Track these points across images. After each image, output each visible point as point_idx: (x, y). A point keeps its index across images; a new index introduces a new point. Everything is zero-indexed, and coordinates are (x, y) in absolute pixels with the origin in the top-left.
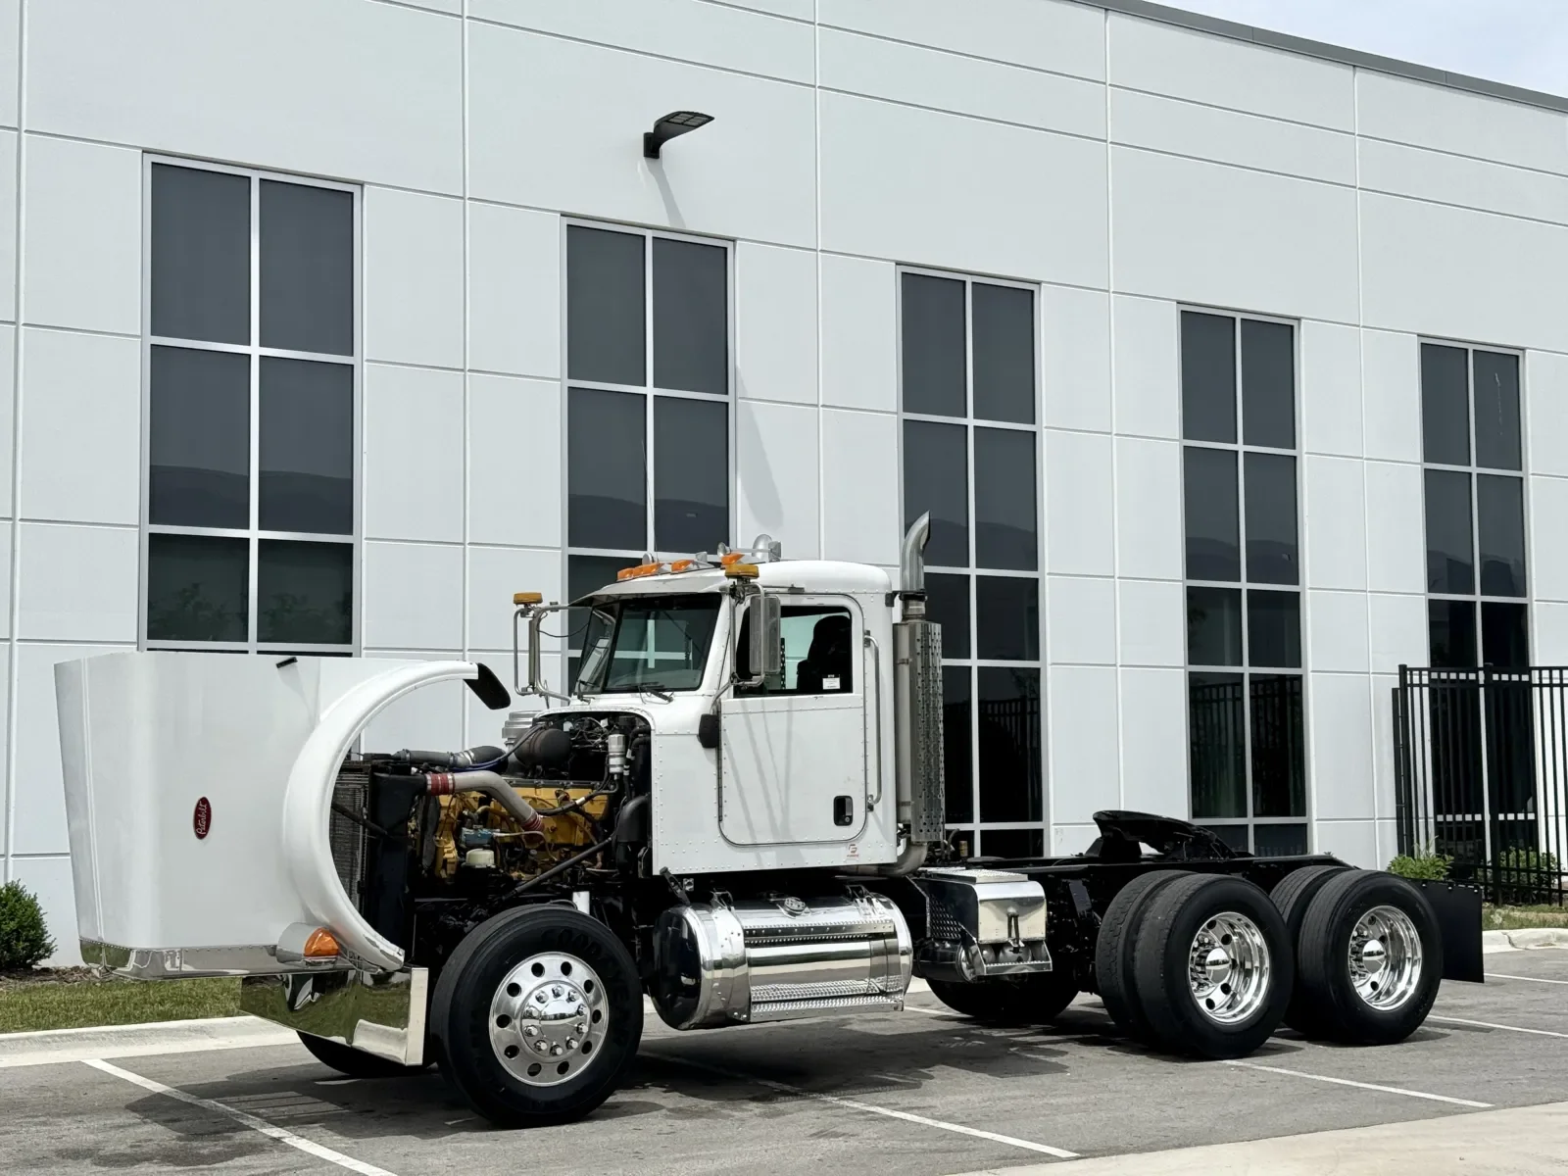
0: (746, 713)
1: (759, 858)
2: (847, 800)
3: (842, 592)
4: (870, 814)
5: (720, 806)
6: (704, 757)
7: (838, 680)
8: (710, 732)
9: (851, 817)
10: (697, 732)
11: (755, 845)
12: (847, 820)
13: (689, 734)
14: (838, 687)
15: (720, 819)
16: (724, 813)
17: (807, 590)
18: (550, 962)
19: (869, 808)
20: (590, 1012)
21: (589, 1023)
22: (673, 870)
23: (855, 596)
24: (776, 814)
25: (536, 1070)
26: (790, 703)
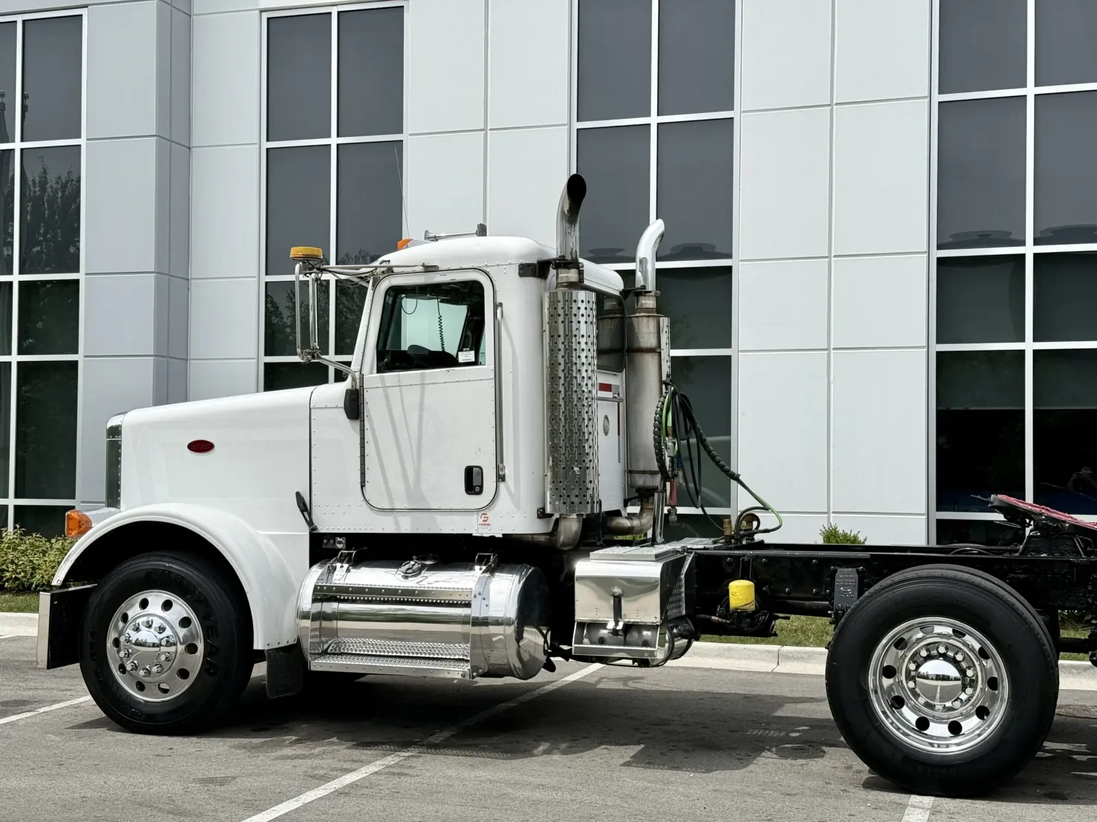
0: (385, 387)
1: (397, 523)
2: (477, 470)
3: (475, 266)
4: (502, 485)
5: (363, 474)
6: (349, 429)
7: (473, 353)
8: (354, 406)
9: (481, 487)
10: (343, 405)
11: (393, 510)
12: (477, 489)
13: (337, 407)
14: (473, 360)
15: (363, 487)
16: (367, 479)
17: (441, 268)
18: (156, 598)
19: (501, 478)
20: (181, 644)
21: (181, 654)
22: (323, 529)
23: (488, 270)
24: (411, 483)
25: (141, 687)
26: (422, 376)
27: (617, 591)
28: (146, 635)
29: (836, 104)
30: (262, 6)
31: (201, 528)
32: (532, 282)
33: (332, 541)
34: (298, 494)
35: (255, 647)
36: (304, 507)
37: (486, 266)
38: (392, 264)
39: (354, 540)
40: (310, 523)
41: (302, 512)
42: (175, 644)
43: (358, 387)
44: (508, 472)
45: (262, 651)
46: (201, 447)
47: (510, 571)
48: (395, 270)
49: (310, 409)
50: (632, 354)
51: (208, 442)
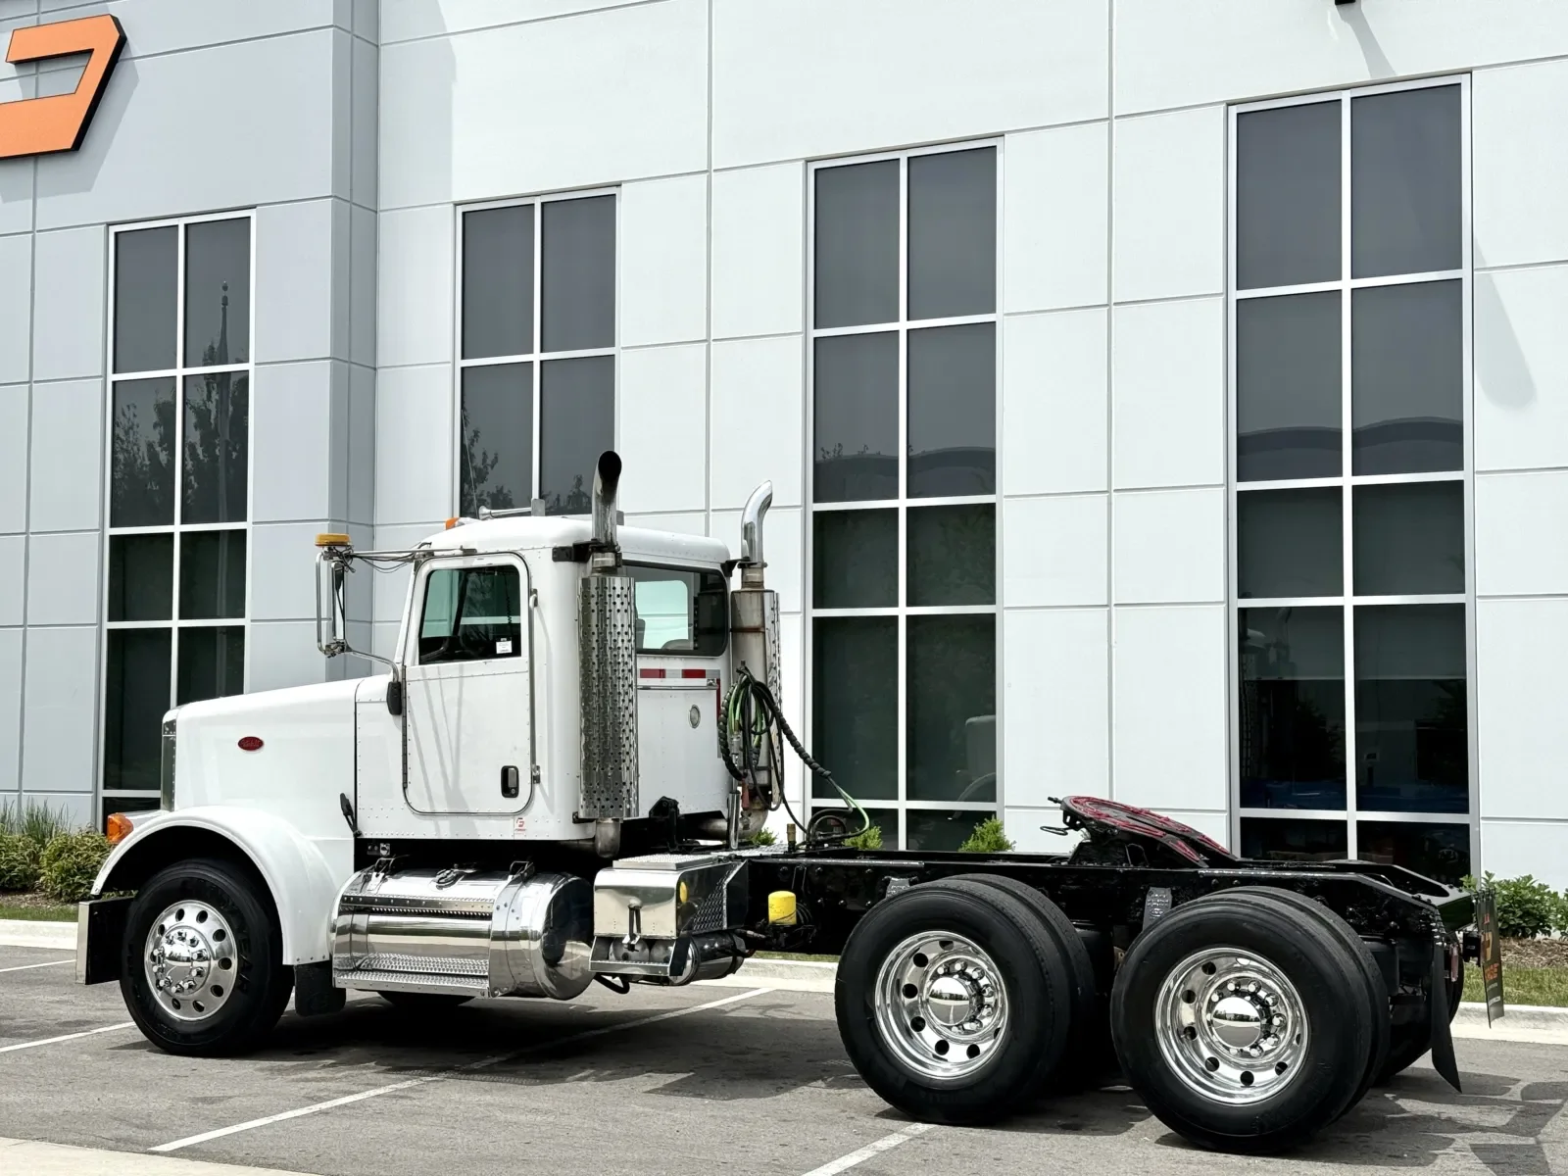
0: (426, 680)
1: (438, 829)
2: (513, 770)
3: (511, 550)
4: (537, 787)
5: (405, 774)
6: (392, 723)
7: (510, 643)
8: (397, 700)
9: (517, 789)
10: (386, 699)
11: (433, 814)
12: (513, 791)
13: (380, 702)
14: (510, 651)
15: (405, 788)
16: (409, 780)
17: (479, 551)
18: (192, 909)
19: (536, 779)
20: (214, 959)
21: (215, 969)
22: (367, 834)
23: (523, 553)
24: (450, 783)
25: (177, 1005)
26: (461, 669)
27: (635, 902)
28: (181, 949)
29: (1115, 304)
30: (457, 198)
31: (233, 833)
32: (567, 567)
33: (376, 848)
34: (343, 796)
35: (284, 963)
36: (349, 811)
37: (522, 549)
38: (433, 547)
39: (398, 846)
40: (354, 826)
41: (346, 815)
42: (206, 959)
43: (400, 680)
44: (543, 774)
45: (291, 967)
46: (251, 744)
47: (544, 882)
48: (436, 553)
49: (355, 703)
50: (740, 635)
51: (258, 739)
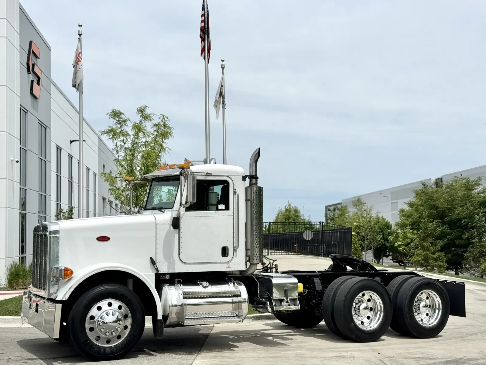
0: (189, 217)
2: (226, 248)
3: (226, 175)
4: (235, 253)
5: (179, 249)
6: (174, 232)
7: (224, 206)
8: (176, 223)
9: (228, 254)
10: (171, 223)
11: (192, 263)
13: (168, 224)
14: (224, 208)
15: (179, 254)
16: (181, 252)
17: (213, 174)
19: (235, 250)
22: (161, 271)
23: (231, 177)
27: (285, 288)
33: (164, 276)
34: (151, 258)
35: (159, 318)
40: (157, 269)
41: (153, 265)
43: (178, 217)
46: (103, 239)
49: (156, 224)
51: (107, 237)
